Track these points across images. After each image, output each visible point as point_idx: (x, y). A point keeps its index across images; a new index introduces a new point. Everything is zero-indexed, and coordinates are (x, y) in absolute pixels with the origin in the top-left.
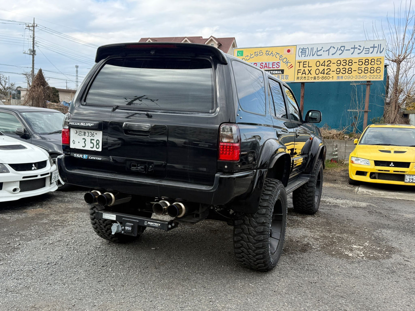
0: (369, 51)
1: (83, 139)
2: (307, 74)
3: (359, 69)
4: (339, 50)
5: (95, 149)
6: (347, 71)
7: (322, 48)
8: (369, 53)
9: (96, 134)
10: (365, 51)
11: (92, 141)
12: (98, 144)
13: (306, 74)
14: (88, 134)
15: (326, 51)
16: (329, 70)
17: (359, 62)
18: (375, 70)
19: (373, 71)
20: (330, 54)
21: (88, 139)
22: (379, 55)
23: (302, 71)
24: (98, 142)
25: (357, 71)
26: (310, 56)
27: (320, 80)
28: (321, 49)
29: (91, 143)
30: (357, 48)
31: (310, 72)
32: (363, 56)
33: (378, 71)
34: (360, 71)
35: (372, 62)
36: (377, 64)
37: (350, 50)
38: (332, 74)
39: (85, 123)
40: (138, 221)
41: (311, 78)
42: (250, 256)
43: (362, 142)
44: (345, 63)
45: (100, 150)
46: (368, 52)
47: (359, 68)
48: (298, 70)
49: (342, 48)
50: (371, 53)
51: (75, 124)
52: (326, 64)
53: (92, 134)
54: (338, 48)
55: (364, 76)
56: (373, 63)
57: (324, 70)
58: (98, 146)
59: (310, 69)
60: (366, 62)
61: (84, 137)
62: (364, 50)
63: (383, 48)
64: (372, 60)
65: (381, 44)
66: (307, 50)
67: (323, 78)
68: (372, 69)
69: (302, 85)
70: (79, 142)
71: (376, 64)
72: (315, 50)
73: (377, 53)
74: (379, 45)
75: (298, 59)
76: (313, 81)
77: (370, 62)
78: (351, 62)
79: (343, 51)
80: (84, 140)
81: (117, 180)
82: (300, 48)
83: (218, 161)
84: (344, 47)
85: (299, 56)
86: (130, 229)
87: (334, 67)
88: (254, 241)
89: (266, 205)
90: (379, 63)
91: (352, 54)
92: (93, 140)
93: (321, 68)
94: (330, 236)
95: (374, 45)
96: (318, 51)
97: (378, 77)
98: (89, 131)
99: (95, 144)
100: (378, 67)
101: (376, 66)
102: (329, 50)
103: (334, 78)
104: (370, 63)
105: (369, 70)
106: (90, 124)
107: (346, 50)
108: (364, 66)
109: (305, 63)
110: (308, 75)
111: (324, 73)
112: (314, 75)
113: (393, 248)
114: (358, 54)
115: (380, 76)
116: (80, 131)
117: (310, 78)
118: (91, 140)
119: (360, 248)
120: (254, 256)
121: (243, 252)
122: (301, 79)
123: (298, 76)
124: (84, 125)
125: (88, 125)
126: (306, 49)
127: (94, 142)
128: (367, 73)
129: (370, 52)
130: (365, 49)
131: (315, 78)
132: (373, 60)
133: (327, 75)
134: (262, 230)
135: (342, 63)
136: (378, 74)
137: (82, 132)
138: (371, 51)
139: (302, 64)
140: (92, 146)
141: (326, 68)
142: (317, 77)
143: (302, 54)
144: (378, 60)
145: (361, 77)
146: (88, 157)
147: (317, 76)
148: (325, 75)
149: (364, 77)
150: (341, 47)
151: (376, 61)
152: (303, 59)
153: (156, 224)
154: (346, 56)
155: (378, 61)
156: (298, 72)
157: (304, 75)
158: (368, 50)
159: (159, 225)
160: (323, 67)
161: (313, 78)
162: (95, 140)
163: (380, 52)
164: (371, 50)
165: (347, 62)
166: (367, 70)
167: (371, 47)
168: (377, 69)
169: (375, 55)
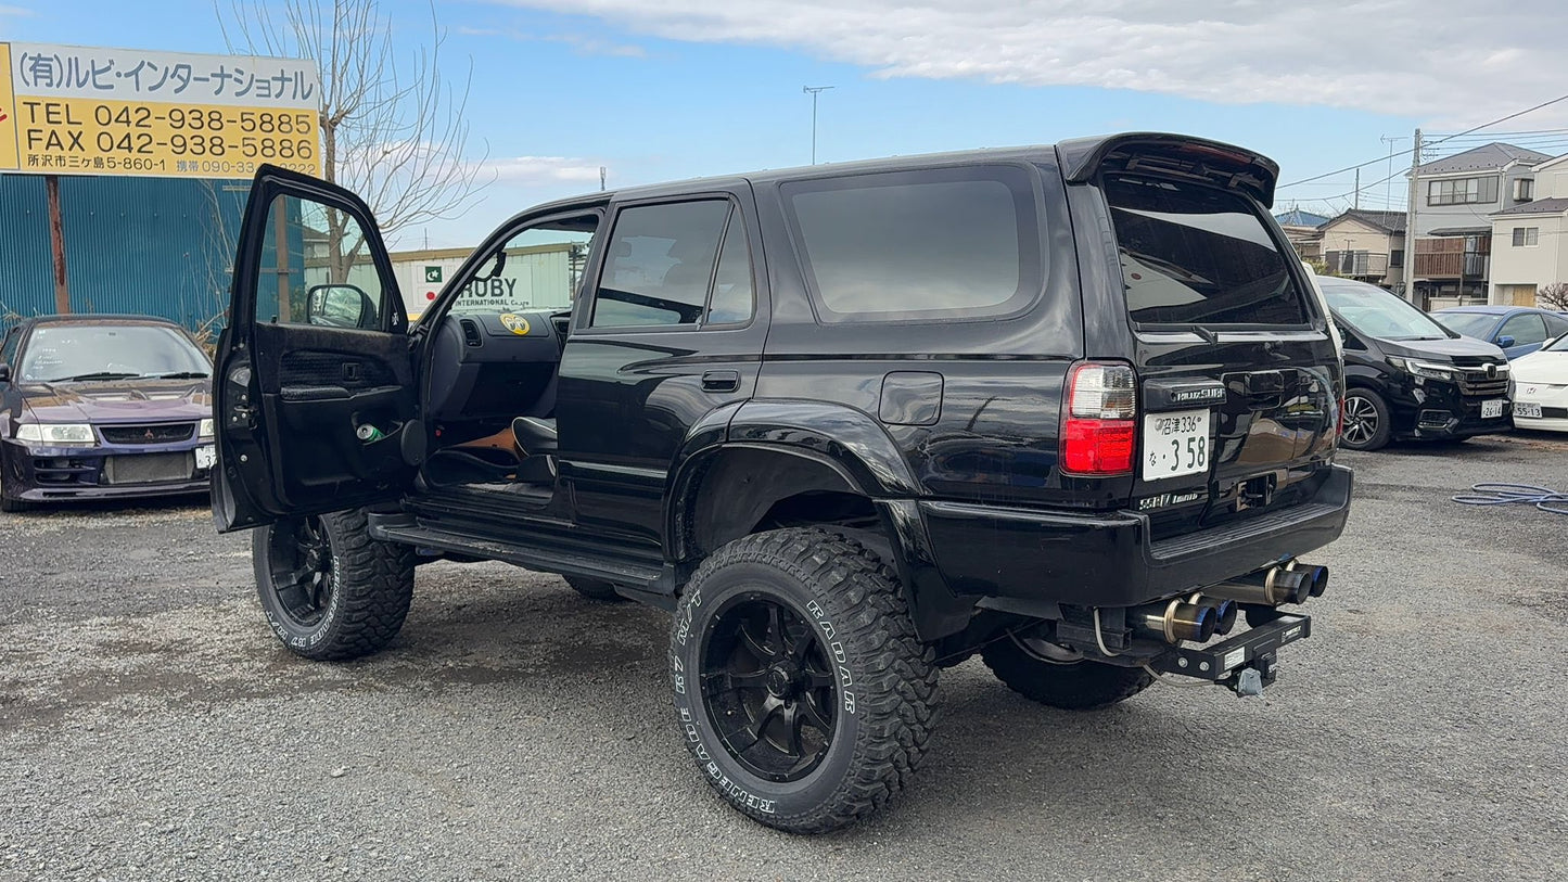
0: (269, 88)
1: (1174, 442)
2: (66, 146)
3: (246, 142)
4: (172, 77)
5: (1195, 468)
6: (207, 145)
7: (112, 62)
8: (269, 96)
9: (1201, 419)
10: (258, 88)
11: (1192, 444)
12: (1201, 451)
13: (62, 148)
14: (1184, 424)
15: (127, 75)
16: (145, 139)
17: (243, 121)
18: (295, 149)
19: (291, 152)
20: (144, 86)
21: (1184, 441)
22: (300, 105)
23: (45, 136)
24: (1201, 444)
25: (241, 148)
26: (68, 85)
27: (120, 172)
28: (108, 69)
29: (1190, 449)
30: (230, 76)
31: (76, 140)
32: (253, 102)
33: (304, 152)
34: (251, 150)
35: (282, 123)
36: (298, 130)
37: (208, 80)
38: (159, 153)
41: (86, 163)
44: (199, 119)
45: (1205, 467)
46: (266, 92)
47: (245, 138)
48: (29, 131)
49: (183, 73)
50: (277, 96)
52: (134, 118)
53: (1191, 423)
54: (167, 69)
56: (285, 127)
57: (128, 136)
58: (1201, 458)
59: (75, 130)
60: (264, 122)
61: (1175, 436)
62: (255, 84)
63: (312, 85)
65: (301, 73)
66: (54, 64)
67: (127, 162)
68: (286, 144)
69: (51, 184)
70: (1164, 457)
71: (295, 130)
72: (85, 67)
73: (294, 98)
74: (296, 73)
75: (24, 92)
76: (92, 171)
77: (276, 122)
78: (216, 118)
79: (186, 82)
80: (1175, 446)
82: (26, 55)
84: (189, 67)
85: (28, 84)
87: (161, 131)
90: (303, 127)
91: (217, 93)
92: (1195, 439)
93: (119, 132)
95: (283, 71)
96: (95, 73)
98: (1187, 415)
99: (1197, 451)
100: (302, 141)
101: (295, 137)
102: (136, 72)
103: (165, 165)
104: (276, 127)
105: (277, 147)
107: (195, 79)
108: (259, 135)
109: (51, 109)
110: (70, 149)
111: (130, 148)
112: (92, 151)
114: (238, 94)
115: (313, 166)
116: (1167, 420)
117: (80, 160)
118: (1190, 440)
122: (44, 164)
123: (32, 152)
126: (51, 60)
128: (273, 156)
129: (273, 96)
130: (257, 81)
131: (98, 162)
133: (143, 157)
135: (188, 118)
137: (1172, 421)
138: (274, 92)
139: (40, 111)
141: (134, 131)
142: (105, 161)
143: (36, 77)
144: (300, 119)
145: (256, 168)
147: (105, 156)
148: (134, 155)
150: (178, 67)
151: (293, 122)
152: (42, 92)
154: (199, 96)
155: (302, 122)
156: (30, 139)
157: (55, 151)
158: (266, 85)
160: (122, 130)
161: (92, 163)
163: (304, 97)
164: (276, 86)
165: (206, 119)
166: (271, 147)
167: (274, 79)
168: (301, 145)
169: (287, 104)
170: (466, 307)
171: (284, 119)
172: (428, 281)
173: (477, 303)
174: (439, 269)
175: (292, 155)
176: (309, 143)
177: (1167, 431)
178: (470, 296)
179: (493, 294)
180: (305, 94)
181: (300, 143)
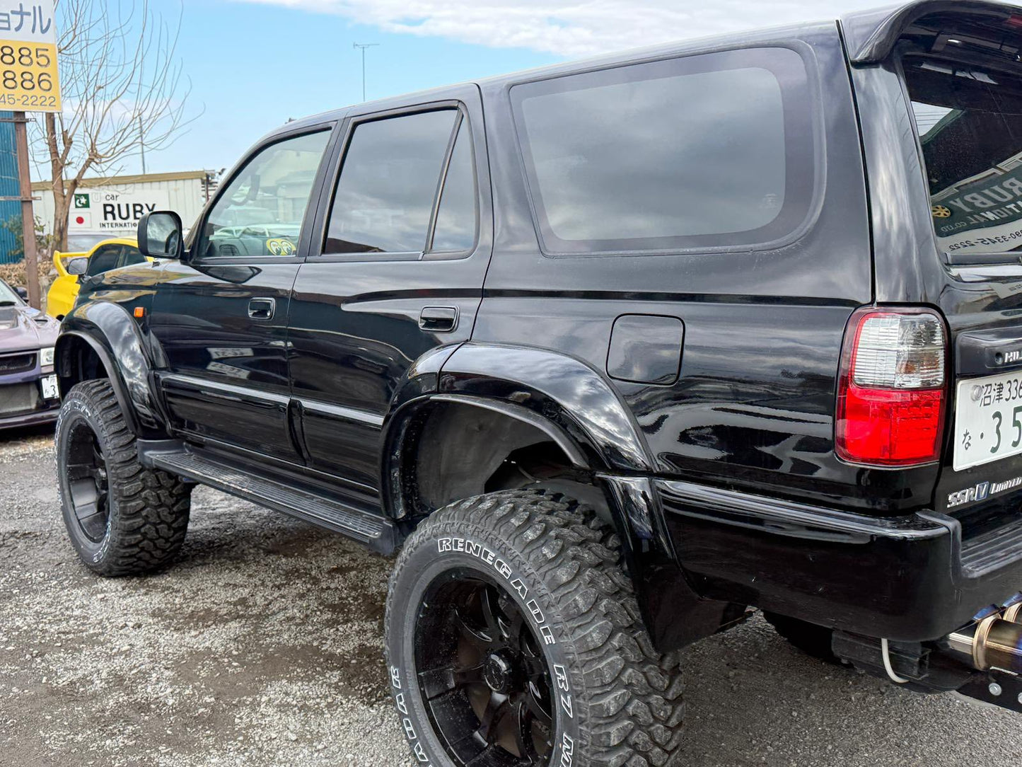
0: (8, 21)
8: (9, 29)
18: (36, 81)
19: (31, 85)
22: (38, 39)
33: (45, 85)
35: (22, 56)
36: (38, 63)
46: (6, 25)
50: (17, 29)
55: (6, 96)
56: (25, 60)
60: (5, 54)
63: (50, 20)
64: (23, 52)
65: (40, 7)
68: (27, 76)
71: (35, 63)
73: (33, 31)
74: (34, 8)
77: (16, 55)
90: (43, 61)
95: (21, 5)
97: (49, 101)
100: (42, 74)
101: (36, 70)
104: (17, 60)
105: (19, 79)
115: (52, 99)
128: (13, 88)
129: (12, 28)
136: (48, 94)
138: (14, 24)
144: (39, 53)
149: (7, 100)
151: (33, 55)
155: (41, 56)
158: (6, 18)
163: (43, 31)
164: (15, 20)
166: (12, 79)
167: (13, 12)
168: (42, 78)
169: (27, 37)
170: (110, 229)
171: (24, 52)
172: (77, 207)
173: (121, 225)
174: (86, 196)
175: (33, 87)
176: (49, 76)
177: (987, 401)
178: (114, 218)
179: (135, 218)
180: (44, 28)
181: (40, 76)
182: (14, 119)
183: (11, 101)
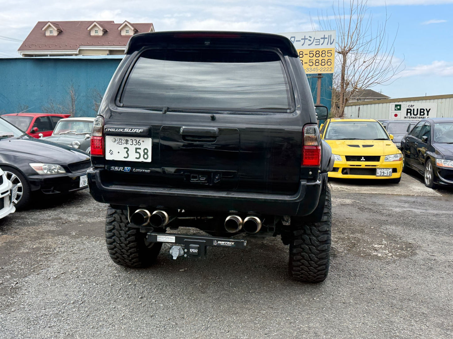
0: (319, 42)
1: (125, 148)
5: (141, 160)
8: (319, 44)
9: (143, 141)
10: (316, 42)
11: (138, 150)
12: (146, 154)
14: (132, 142)
17: (310, 54)
18: (326, 62)
19: (324, 64)
21: (132, 149)
22: (330, 47)
24: (146, 151)
25: (308, 63)
29: (136, 152)
30: (307, 39)
32: (314, 48)
33: (329, 63)
34: (311, 64)
35: (323, 53)
36: (328, 56)
37: (300, 41)
39: (130, 129)
40: (205, 241)
42: (311, 268)
43: (327, 137)
45: (149, 160)
46: (318, 43)
47: (310, 60)
49: (293, 39)
50: (322, 44)
51: (117, 131)
53: (137, 142)
55: (315, 68)
56: (323, 55)
58: (146, 156)
60: (317, 54)
61: (125, 146)
63: (334, 39)
65: (331, 35)
68: (323, 61)
70: (119, 152)
71: (326, 55)
73: (327, 44)
74: (329, 36)
77: (320, 54)
79: (293, 42)
80: (126, 150)
81: (176, 195)
83: (302, 167)
84: (294, 37)
86: (197, 252)
88: (317, 251)
89: (326, 212)
90: (329, 55)
91: (303, 45)
92: (140, 149)
94: (346, 237)
95: (324, 35)
97: (330, 69)
98: (133, 138)
99: (142, 154)
100: (329, 59)
101: (326, 58)
104: (320, 55)
105: (320, 62)
106: (138, 130)
107: (296, 41)
108: (314, 58)
113: (410, 243)
114: (309, 45)
115: (331, 68)
116: (120, 139)
118: (136, 149)
119: (382, 247)
120: (315, 268)
121: (303, 264)
124: (130, 131)
125: (135, 131)
127: (141, 152)
128: (318, 65)
130: (316, 40)
132: (324, 52)
134: (326, 239)
136: (329, 67)
137: (123, 140)
138: (321, 43)
140: (138, 155)
144: (329, 52)
145: (312, 70)
146: (132, 169)
149: (315, 70)
151: (326, 53)
153: (228, 243)
158: (319, 41)
159: (233, 243)
162: (142, 149)
163: (331, 44)
164: (322, 41)
166: (318, 62)
167: (321, 38)
168: (328, 61)
169: (325, 47)
170: (408, 119)
172: (395, 110)
173: (413, 118)
174: (400, 106)
175: (325, 64)
176: (331, 60)
178: (411, 115)
179: (420, 115)
180: (331, 43)
181: (328, 60)
182: (317, 76)
183: (317, 70)
